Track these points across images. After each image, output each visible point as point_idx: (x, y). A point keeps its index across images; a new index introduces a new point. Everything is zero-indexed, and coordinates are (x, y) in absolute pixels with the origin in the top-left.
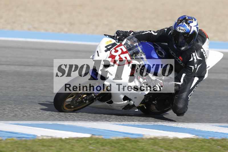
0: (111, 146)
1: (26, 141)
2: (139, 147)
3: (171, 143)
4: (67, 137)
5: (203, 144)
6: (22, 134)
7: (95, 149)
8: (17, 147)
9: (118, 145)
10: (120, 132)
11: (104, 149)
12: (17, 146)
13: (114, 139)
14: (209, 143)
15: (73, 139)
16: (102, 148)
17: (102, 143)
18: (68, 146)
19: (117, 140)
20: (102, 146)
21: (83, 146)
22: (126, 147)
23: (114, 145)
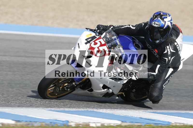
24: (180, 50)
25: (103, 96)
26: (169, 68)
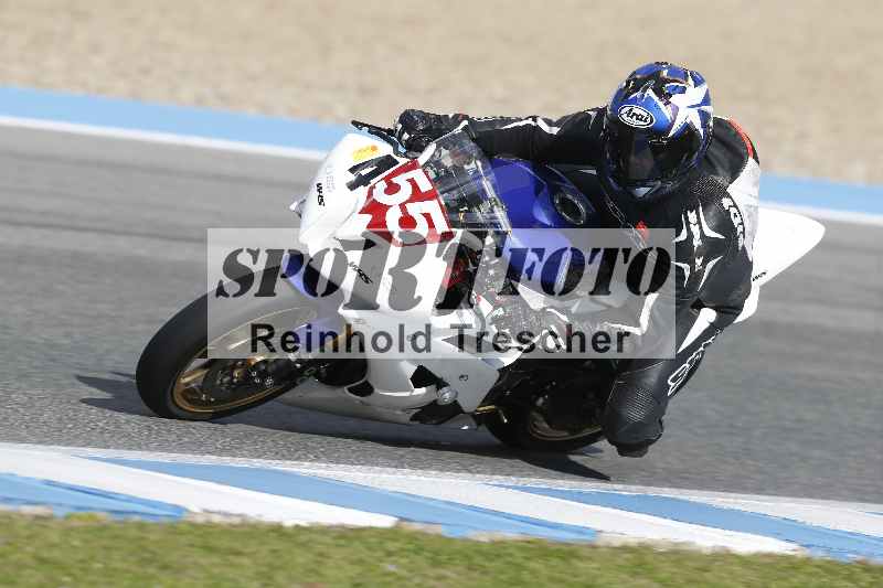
0: (470, 568)
1: (141, 526)
2: (575, 576)
3: (698, 569)
4: (303, 523)
5: (825, 580)
6: (130, 499)
7: (404, 573)
8: (105, 548)
9: (497, 564)
10: (509, 517)
11: (440, 578)
12: (105, 542)
13: (483, 539)
14: (850, 578)
15: (324, 530)
16: (433, 572)
17: (437, 553)
18: (302, 558)
19: (494, 543)
20: (436, 563)
21: (361, 562)
22: (526, 576)
23: (482, 563)
24: (743, 233)
25: (414, 418)
26: (699, 305)
